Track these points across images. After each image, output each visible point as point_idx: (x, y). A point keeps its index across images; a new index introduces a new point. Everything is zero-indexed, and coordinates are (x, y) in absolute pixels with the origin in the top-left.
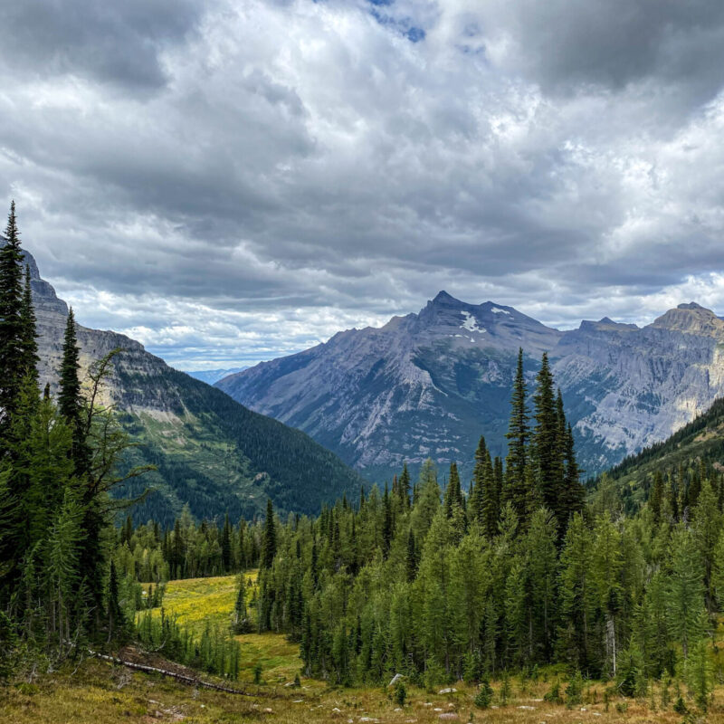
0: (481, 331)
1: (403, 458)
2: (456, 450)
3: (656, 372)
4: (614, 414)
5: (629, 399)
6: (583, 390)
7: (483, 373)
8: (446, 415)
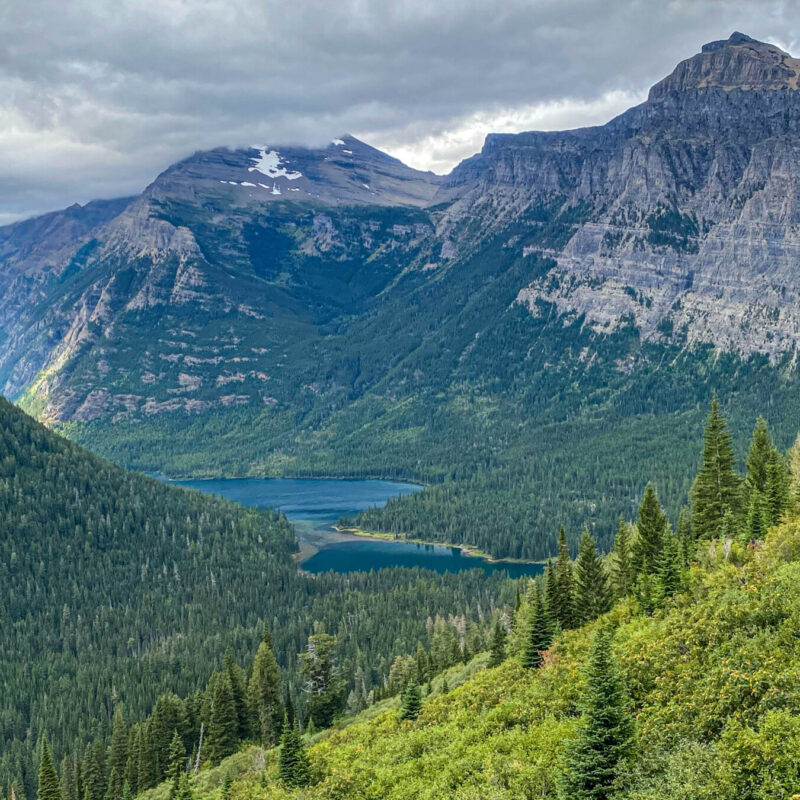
0: (290, 177)
1: (143, 402)
2: (262, 376)
3: (680, 171)
4: (598, 262)
5: (626, 231)
6: (516, 238)
7: (304, 240)
8: (234, 311)
